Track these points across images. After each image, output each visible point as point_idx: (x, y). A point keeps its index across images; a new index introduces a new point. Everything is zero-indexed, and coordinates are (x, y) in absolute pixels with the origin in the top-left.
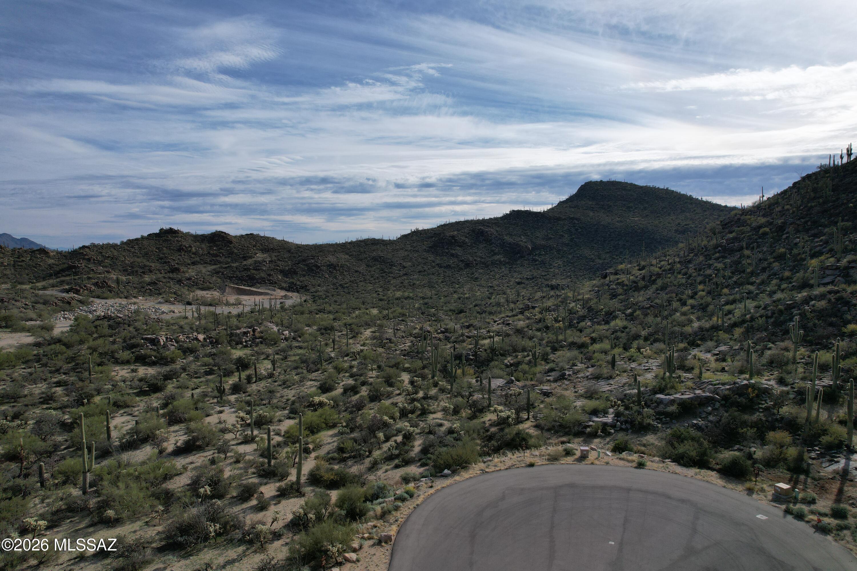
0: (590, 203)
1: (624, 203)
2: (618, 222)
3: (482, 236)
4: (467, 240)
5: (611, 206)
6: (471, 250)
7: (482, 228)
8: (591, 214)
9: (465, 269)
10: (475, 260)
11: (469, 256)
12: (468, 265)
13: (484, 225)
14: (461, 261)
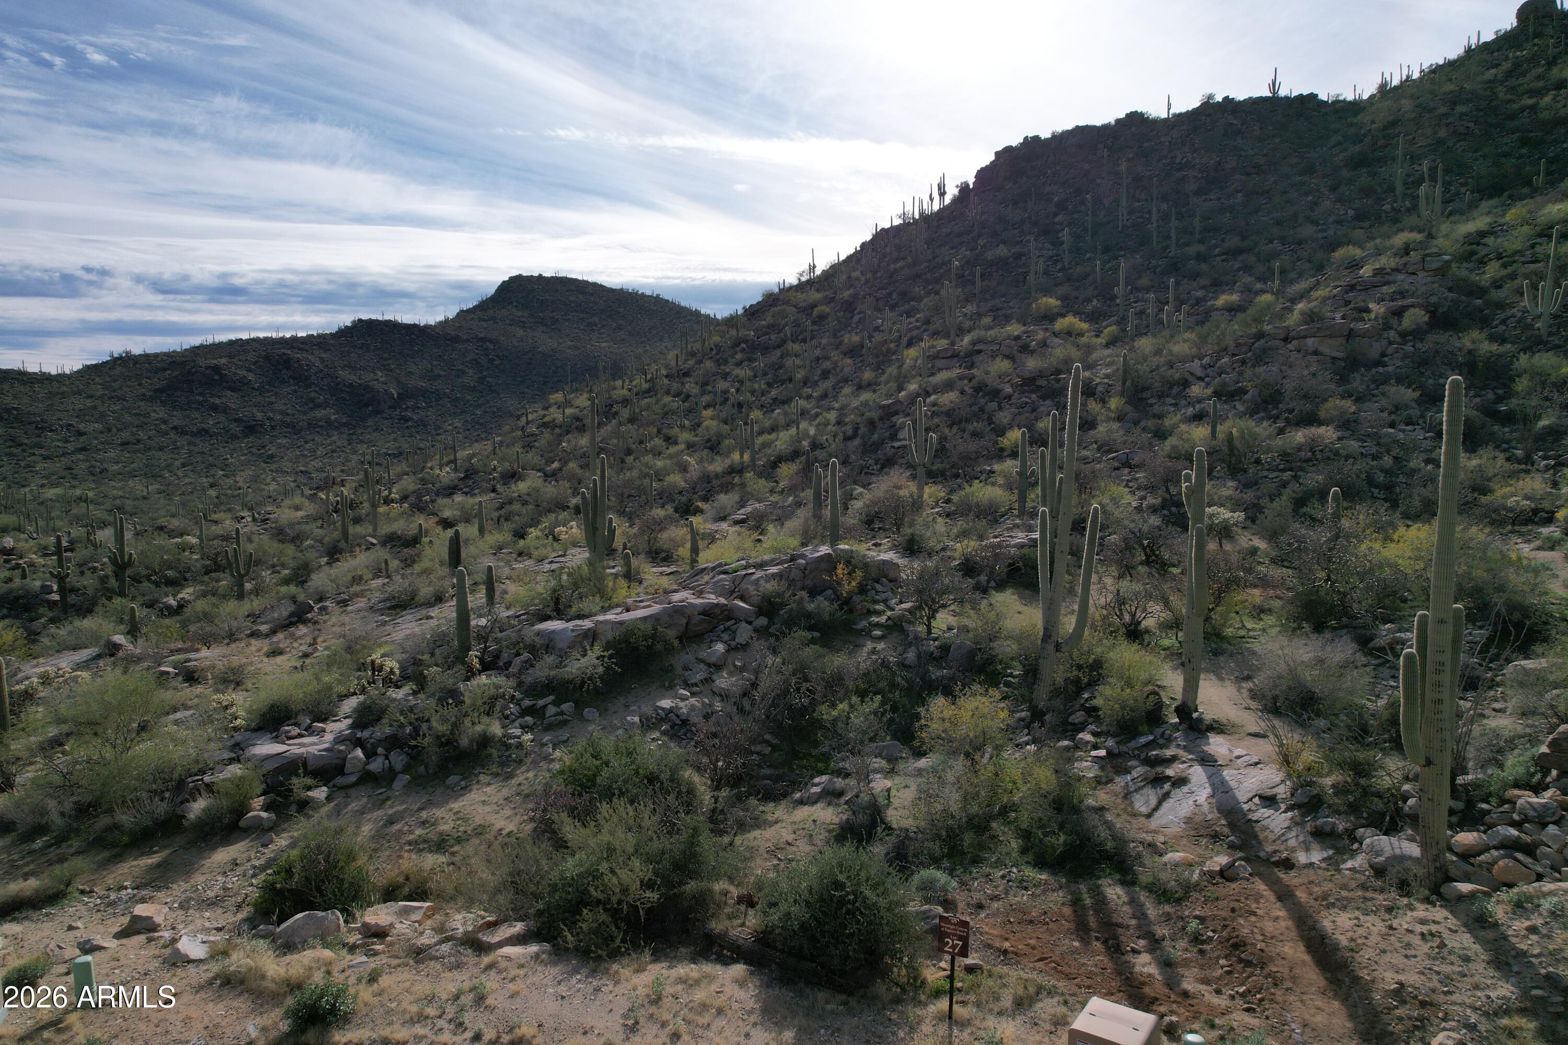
0: (520, 314)
1: (582, 316)
2: (569, 348)
3: (288, 368)
4: (251, 377)
5: (557, 320)
6: (260, 399)
7: (289, 352)
8: (520, 333)
9: (246, 436)
10: (269, 419)
11: (255, 410)
12: (251, 429)
13: (292, 348)
14: (236, 420)
